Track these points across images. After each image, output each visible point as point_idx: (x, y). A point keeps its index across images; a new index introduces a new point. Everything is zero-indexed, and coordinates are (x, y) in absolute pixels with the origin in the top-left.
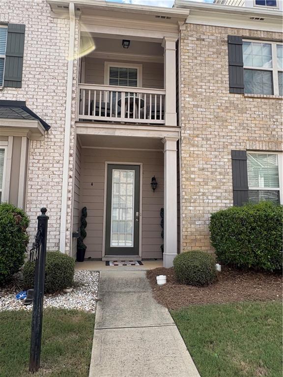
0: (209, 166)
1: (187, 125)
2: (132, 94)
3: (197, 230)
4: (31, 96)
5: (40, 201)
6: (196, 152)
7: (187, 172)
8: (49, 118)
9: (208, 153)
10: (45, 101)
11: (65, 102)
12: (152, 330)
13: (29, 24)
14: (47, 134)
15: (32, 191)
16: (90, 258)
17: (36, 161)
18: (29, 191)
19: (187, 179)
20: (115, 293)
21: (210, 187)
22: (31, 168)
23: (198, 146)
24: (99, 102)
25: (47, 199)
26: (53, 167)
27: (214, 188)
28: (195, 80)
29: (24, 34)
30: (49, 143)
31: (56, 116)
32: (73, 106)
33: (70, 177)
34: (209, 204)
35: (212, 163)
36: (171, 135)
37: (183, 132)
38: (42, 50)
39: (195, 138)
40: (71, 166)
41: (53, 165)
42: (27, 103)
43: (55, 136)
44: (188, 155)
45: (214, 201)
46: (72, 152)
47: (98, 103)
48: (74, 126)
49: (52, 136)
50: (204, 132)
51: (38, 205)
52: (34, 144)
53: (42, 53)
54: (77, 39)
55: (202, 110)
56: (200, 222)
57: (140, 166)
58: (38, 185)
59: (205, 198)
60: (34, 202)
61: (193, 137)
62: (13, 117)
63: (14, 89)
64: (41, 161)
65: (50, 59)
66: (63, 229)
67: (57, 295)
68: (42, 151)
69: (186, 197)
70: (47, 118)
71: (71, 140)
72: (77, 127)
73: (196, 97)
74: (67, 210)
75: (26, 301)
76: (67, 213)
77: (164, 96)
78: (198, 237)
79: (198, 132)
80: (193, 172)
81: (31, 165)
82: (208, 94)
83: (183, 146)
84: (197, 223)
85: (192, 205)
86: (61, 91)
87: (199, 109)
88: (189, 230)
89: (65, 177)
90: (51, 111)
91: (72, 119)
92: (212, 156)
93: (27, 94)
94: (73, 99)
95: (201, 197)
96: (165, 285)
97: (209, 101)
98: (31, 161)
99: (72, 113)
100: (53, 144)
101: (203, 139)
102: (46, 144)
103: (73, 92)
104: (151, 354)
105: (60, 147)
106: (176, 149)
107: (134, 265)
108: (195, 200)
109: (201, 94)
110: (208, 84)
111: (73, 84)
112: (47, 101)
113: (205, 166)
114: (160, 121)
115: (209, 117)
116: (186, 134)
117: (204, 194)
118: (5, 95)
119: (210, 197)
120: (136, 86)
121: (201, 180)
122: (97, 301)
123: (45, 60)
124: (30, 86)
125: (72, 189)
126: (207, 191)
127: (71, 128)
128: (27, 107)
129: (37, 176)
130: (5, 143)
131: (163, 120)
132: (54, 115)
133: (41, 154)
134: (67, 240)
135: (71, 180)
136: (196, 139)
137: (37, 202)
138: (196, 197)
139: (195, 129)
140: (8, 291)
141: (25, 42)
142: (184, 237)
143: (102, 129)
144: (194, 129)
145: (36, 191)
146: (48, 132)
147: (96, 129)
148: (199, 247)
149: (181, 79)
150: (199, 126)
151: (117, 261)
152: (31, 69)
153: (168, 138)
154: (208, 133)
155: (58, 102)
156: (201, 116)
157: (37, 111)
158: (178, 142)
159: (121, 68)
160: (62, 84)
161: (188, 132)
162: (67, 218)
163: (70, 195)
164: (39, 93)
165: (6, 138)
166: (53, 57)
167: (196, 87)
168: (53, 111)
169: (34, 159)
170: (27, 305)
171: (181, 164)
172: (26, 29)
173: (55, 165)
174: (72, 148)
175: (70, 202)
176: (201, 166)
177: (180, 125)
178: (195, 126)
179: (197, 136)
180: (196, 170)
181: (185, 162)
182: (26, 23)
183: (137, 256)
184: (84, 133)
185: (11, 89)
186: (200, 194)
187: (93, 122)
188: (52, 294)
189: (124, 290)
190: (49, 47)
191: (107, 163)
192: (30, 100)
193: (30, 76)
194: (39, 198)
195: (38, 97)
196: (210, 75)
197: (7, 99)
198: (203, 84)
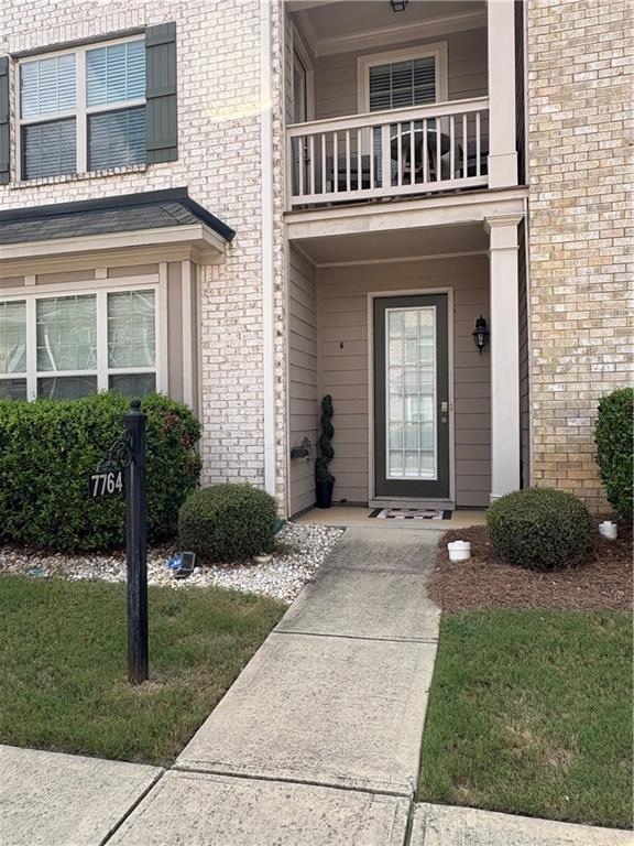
0: (607, 278)
1: (545, 179)
2: (406, 124)
3: (570, 441)
4: (196, 174)
5: (226, 386)
6: (570, 246)
7: (543, 300)
8: (232, 215)
9: (604, 243)
10: (222, 179)
11: (260, 175)
12: (380, 646)
13: (182, 17)
14: (231, 248)
15: (210, 367)
16: (343, 501)
17: (213, 307)
18: (205, 368)
19: (545, 318)
20: (352, 570)
21: (610, 332)
22: (205, 323)
23: (573, 230)
24: (345, 159)
25: (238, 383)
26: (245, 316)
27: (619, 333)
28: (568, 52)
29: (174, 42)
30: (235, 267)
31: (244, 208)
32: (277, 179)
33: (279, 334)
34: (606, 377)
35: (615, 269)
36: (503, 209)
37: (533, 198)
38: (210, 68)
39: (567, 210)
40: (279, 311)
41: (245, 312)
42: (190, 190)
43: (244, 251)
44: (548, 255)
45: (620, 368)
46: (278, 280)
47: (342, 161)
48: (281, 225)
49: (239, 253)
50: (591, 191)
51: (222, 396)
52: (206, 274)
53: (210, 75)
54: (277, 24)
55: (587, 130)
56: (579, 422)
57: (446, 294)
58: (219, 355)
59: (594, 360)
60: (216, 390)
61: (563, 207)
62: (161, 223)
63: (165, 165)
64: (222, 307)
65: (225, 85)
66: (269, 440)
67: (236, 566)
68: (223, 284)
69: (541, 361)
70: (228, 215)
71: (275, 254)
72: (288, 224)
73: (569, 98)
74: (275, 403)
75: (181, 572)
76: (277, 408)
77: (485, 114)
78: (574, 458)
79: (576, 193)
80: (560, 299)
81: (204, 315)
82: (606, 82)
83: (534, 237)
84: (570, 424)
85: (558, 379)
86: (250, 152)
87: (578, 131)
88: (550, 439)
89: (268, 334)
90: (234, 199)
91: (275, 207)
92: (614, 251)
93: (189, 171)
94: (275, 163)
95: (583, 360)
96: (463, 562)
97: (608, 103)
98: (204, 308)
99: (275, 195)
100: (242, 269)
101: (589, 208)
102: (229, 269)
103: (274, 147)
104: (349, 688)
105: (256, 272)
106: (515, 244)
107: (431, 518)
108: (567, 367)
109: (584, 86)
110: (607, 55)
111: (273, 130)
112: (226, 177)
113: (594, 279)
114: (477, 180)
115: (607, 146)
116: (541, 201)
117: (590, 351)
118: (152, 181)
119: (607, 358)
120: (434, 101)
121: (584, 316)
122: (307, 582)
123: (217, 90)
124: (193, 153)
125: (284, 359)
126: (599, 342)
127: (275, 228)
128: (191, 197)
129: (217, 338)
130: (154, 278)
131: (483, 177)
132: (240, 205)
133: (222, 291)
134: (279, 464)
135: (280, 340)
136: (571, 211)
137: (221, 390)
138: (567, 359)
139: (568, 185)
140: (160, 553)
141: (179, 59)
142: (537, 458)
143: (339, 222)
144: (565, 186)
145: (216, 367)
146: (231, 245)
147: (330, 223)
148: (578, 480)
149: (529, 58)
150: (577, 176)
151: (398, 510)
152: (192, 116)
153: (496, 218)
154: (603, 191)
155: (247, 176)
156: (586, 147)
157: (209, 202)
158: (521, 226)
159: (393, 64)
160: (251, 136)
161: (548, 196)
162: (276, 419)
163: (280, 372)
164: (211, 165)
165: (154, 268)
166: (231, 79)
167: (570, 70)
168: (237, 197)
169: (209, 303)
170: (178, 579)
171: (530, 280)
172: (179, 30)
173: (248, 313)
174: (279, 273)
175: (280, 387)
176: (583, 280)
177: (527, 183)
178: (568, 176)
179: (574, 203)
180: (568, 290)
181: (538, 275)
182: (176, 17)
183: (446, 500)
184: (304, 235)
185: (160, 165)
186: (580, 351)
187: (331, 206)
188: (230, 563)
189: (372, 567)
190: (221, 58)
191: (371, 295)
192: (194, 183)
193: (194, 131)
194: (223, 382)
195: (209, 173)
196: (612, 27)
197: (156, 189)
198: (593, 57)
